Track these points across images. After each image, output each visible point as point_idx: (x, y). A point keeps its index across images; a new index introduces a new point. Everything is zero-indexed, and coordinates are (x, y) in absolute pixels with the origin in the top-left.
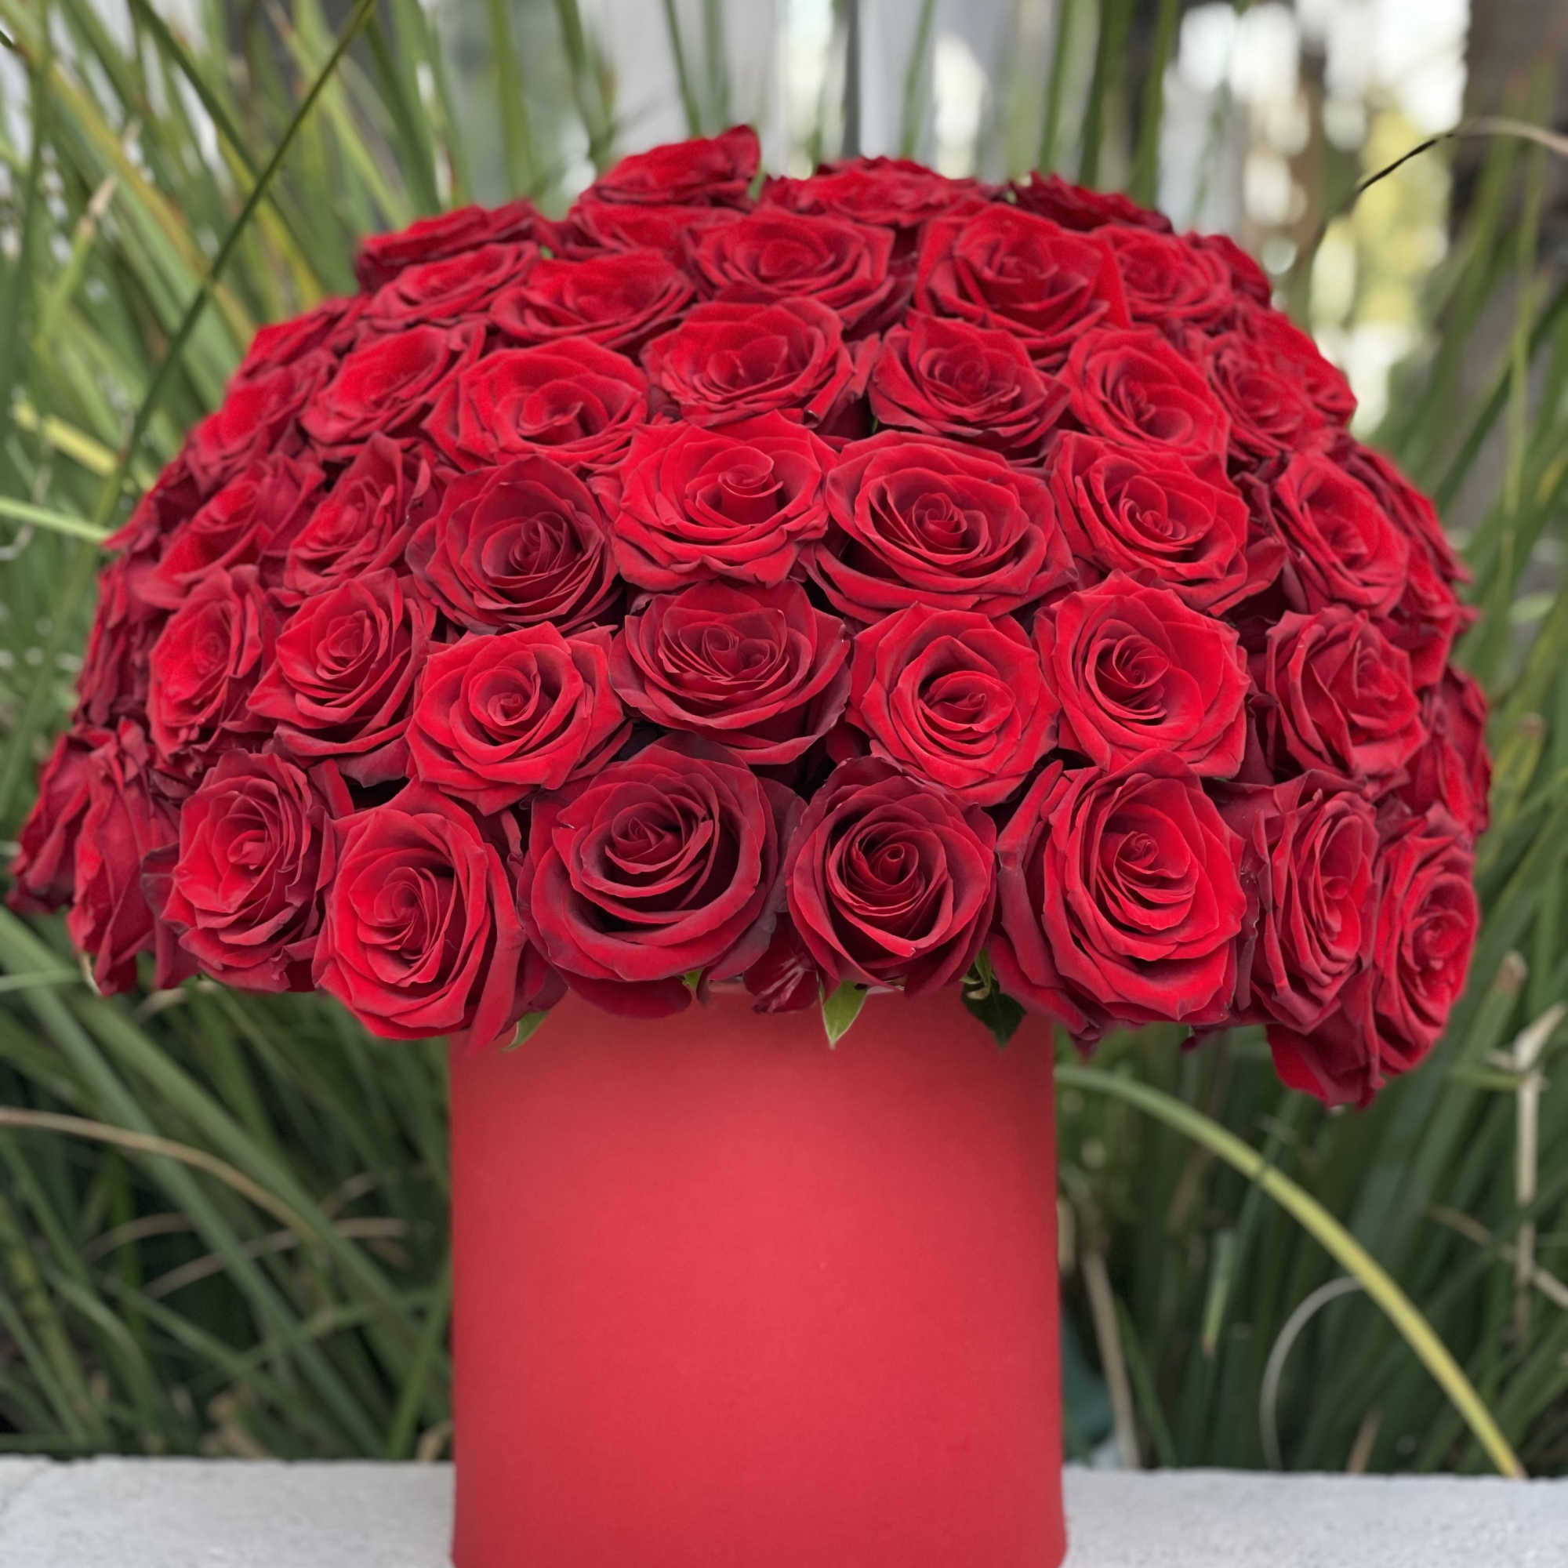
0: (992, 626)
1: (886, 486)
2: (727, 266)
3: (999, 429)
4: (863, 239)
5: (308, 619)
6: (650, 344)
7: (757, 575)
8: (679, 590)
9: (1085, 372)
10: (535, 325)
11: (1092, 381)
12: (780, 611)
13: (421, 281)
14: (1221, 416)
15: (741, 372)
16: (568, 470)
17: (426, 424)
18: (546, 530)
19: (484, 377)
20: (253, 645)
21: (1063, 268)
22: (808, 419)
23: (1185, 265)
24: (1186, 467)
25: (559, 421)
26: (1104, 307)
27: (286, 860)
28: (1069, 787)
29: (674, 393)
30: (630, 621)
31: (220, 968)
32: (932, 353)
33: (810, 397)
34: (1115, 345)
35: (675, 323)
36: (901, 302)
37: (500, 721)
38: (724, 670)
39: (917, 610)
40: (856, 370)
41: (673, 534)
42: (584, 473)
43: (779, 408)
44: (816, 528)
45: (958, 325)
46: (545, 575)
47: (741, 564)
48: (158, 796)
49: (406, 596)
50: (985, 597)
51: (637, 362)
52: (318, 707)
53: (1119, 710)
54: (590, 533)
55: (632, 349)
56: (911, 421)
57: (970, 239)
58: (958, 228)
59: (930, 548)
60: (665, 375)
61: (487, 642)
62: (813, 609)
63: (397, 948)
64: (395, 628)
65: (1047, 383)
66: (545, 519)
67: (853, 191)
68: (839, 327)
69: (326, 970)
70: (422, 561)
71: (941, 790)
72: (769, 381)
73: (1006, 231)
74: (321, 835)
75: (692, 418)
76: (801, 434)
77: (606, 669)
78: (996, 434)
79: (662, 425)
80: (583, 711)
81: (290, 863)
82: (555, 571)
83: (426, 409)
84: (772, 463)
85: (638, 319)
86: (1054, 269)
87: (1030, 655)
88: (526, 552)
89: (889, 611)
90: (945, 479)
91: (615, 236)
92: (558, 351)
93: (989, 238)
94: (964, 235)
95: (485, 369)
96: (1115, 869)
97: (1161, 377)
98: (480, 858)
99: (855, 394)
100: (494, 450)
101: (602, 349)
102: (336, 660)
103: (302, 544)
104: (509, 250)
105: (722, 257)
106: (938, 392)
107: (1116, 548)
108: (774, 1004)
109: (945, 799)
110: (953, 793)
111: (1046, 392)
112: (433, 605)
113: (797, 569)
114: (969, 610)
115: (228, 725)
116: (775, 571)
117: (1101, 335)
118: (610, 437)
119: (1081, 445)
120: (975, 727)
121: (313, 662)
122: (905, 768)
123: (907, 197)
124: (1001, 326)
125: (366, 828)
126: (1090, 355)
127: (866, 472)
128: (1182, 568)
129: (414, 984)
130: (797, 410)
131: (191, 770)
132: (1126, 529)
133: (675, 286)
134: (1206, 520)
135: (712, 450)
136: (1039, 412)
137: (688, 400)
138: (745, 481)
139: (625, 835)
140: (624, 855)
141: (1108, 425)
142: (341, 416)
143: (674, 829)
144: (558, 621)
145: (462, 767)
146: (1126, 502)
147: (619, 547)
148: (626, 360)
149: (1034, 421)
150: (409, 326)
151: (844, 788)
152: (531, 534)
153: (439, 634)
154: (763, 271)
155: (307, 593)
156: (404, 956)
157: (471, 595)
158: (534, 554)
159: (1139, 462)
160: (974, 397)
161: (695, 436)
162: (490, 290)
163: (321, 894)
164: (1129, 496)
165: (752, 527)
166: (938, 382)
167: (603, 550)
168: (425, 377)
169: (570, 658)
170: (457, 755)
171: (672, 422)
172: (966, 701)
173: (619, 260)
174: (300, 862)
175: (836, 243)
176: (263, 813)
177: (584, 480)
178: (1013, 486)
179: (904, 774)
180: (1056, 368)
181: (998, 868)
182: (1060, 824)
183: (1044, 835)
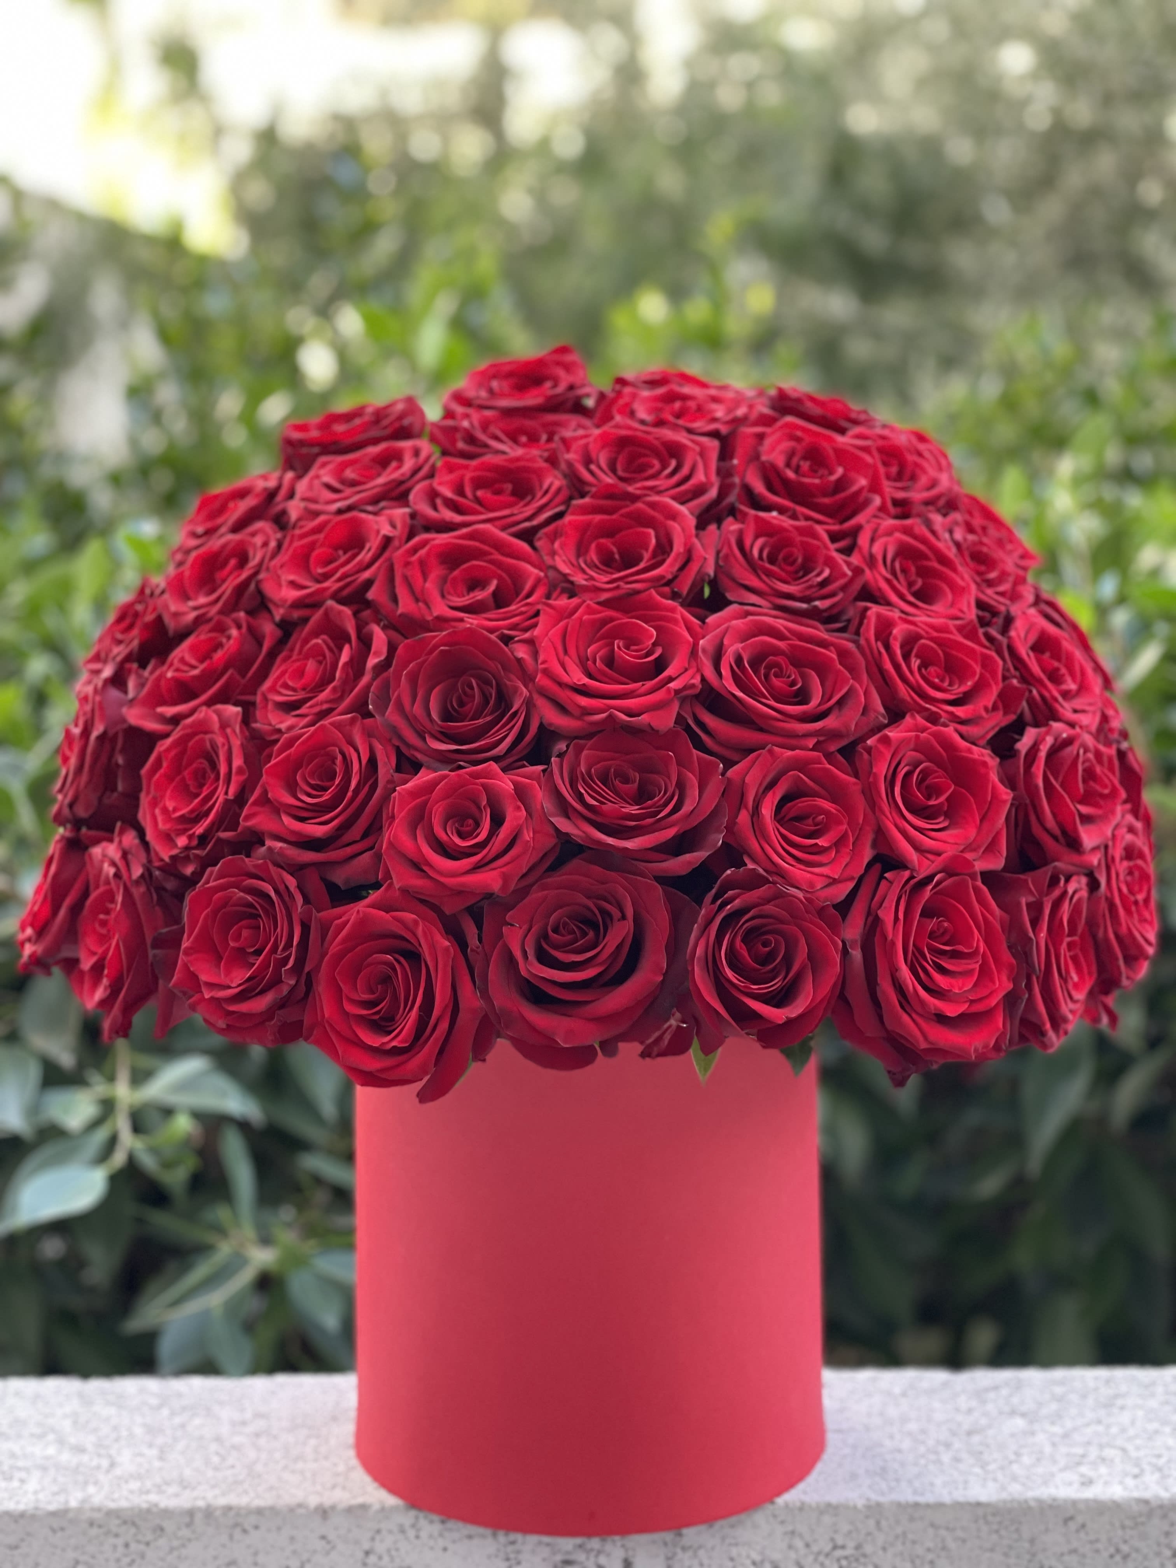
0: (825, 762)
1: (741, 650)
2: (593, 467)
3: (817, 603)
4: (697, 449)
5: (288, 752)
6: (541, 533)
7: (652, 724)
8: (589, 736)
9: (872, 556)
10: (449, 515)
11: (876, 560)
12: (670, 753)
13: (339, 472)
14: (968, 585)
15: (617, 556)
16: (493, 637)
17: (370, 595)
18: (478, 685)
19: (414, 558)
20: (240, 771)
21: (846, 470)
22: (675, 596)
23: (916, 458)
24: (955, 631)
25: (480, 595)
26: (877, 501)
27: (281, 948)
28: (891, 886)
29: (569, 574)
30: (555, 761)
31: (224, 1026)
32: (760, 541)
33: (675, 577)
34: (889, 532)
35: (560, 515)
36: (732, 498)
37: (457, 840)
38: (629, 800)
39: (770, 752)
40: (707, 556)
41: (582, 691)
42: (507, 640)
43: (654, 587)
44: (693, 686)
45: (774, 518)
46: (481, 721)
47: (639, 715)
48: (160, 889)
49: (369, 736)
50: (821, 739)
51: (534, 548)
52: (300, 823)
53: (920, 822)
54: (516, 689)
55: (528, 536)
56: (754, 598)
57: (773, 448)
58: (761, 437)
59: (777, 701)
60: (557, 558)
61: (445, 777)
62: (695, 751)
63: (376, 1017)
64: (364, 762)
65: (848, 564)
66: (478, 678)
67: (677, 405)
68: (692, 521)
69: (315, 1032)
70: (382, 709)
71: (800, 895)
72: (642, 565)
73: (798, 440)
74: (309, 927)
75: (586, 596)
76: (673, 610)
77: (542, 799)
78: (816, 607)
79: (563, 602)
80: (527, 836)
81: (284, 949)
82: (489, 718)
83: (369, 584)
84: (655, 633)
85: (529, 511)
86: (840, 471)
87: (855, 784)
88: (461, 704)
89: (752, 751)
90: (781, 644)
91: (497, 438)
92: (471, 536)
93: (787, 445)
94: (767, 442)
95: (415, 550)
96: (926, 949)
97: (923, 556)
98: (447, 949)
99: (709, 576)
100: (429, 618)
101: (504, 535)
102: (313, 787)
103: (273, 689)
104: (406, 444)
105: (588, 461)
106: (769, 574)
107: (910, 695)
108: (656, 1050)
109: (804, 900)
110: (808, 896)
111: (849, 573)
112: (394, 745)
113: (680, 719)
114: (811, 750)
115: (224, 835)
116: (665, 721)
117: (879, 524)
118: (523, 609)
119: (879, 616)
120: (821, 842)
121: (292, 788)
122: (775, 878)
123: (720, 412)
124: (808, 518)
125: (348, 921)
126: (873, 540)
127: (726, 642)
128: (959, 711)
129: (394, 1047)
130: (666, 589)
131: (189, 870)
132: (917, 682)
133: (557, 483)
134: (974, 673)
135: (605, 622)
136: (843, 588)
137: (580, 580)
138: (633, 648)
139: (556, 930)
140: (556, 947)
141: (894, 598)
142: (293, 584)
143: (595, 926)
144: (496, 759)
145: (431, 878)
146: (915, 662)
147: (540, 702)
148: (525, 546)
149: (840, 595)
150: (340, 512)
151: (730, 893)
152: (467, 689)
153: (398, 769)
154: (620, 473)
155: (283, 730)
156: (383, 1025)
157: (424, 739)
158: (469, 705)
159: (923, 630)
160: (795, 577)
161: (590, 611)
162: (402, 482)
163: (309, 973)
164: (917, 656)
165: (643, 685)
166: (768, 565)
167: (529, 704)
168: (365, 556)
169: (513, 792)
170: (425, 868)
171: (570, 597)
172: (810, 821)
173: (506, 460)
174: (294, 950)
175: (675, 451)
176: (258, 906)
177: (506, 645)
178: (832, 648)
179: (774, 883)
180: (847, 551)
181: (845, 952)
182: (887, 915)
183: (874, 924)
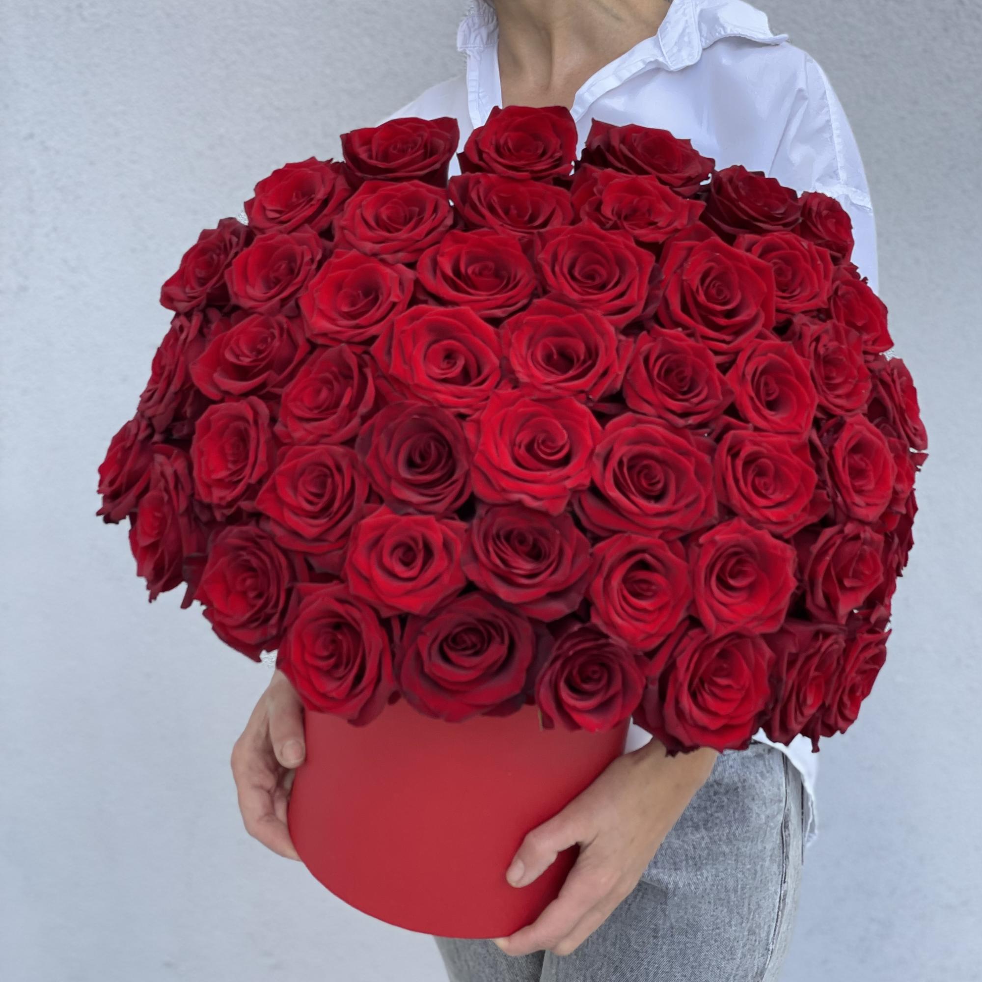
0: (666, 547)
1: (624, 455)
2: (556, 268)
6: (506, 323)
7: (548, 509)
9: (744, 376)
11: (746, 378)
14: (813, 401)
15: (556, 359)
17: (373, 349)
18: (436, 446)
20: (262, 465)
22: (588, 403)
24: (789, 449)
28: (691, 642)
29: (516, 369)
30: (476, 524)
33: (592, 388)
34: (764, 353)
35: (522, 308)
39: (628, 536)
40: (619, 372)
42: (460, 417)
43: (577, 395)
44: (583, 485)
45: (678, 335)
47: (541, 500)
48: (197, 519)
49: (353, 470)
50: (666, 530)
51: (498, 334)
55: (496, 323)
59: (641, 497)
60: (511, 351)
62: (574, 529)
64: (346, 490)
66: (435, 439)
70: (365, 452)
71: (624, 644)
72: (571, 374)
74: (291, 594)
75: (525, 392)
76: (584, 415)
77: (460, 551)
79: (507, 392)
82: (437, 477)
83: (373, 339)
85: (501, 299)
87: (684, 567)
89: (616, 533)
90: (656, 450)
92: (456, 316)
95: (411, 319)
98: (379, 641)
99: (616, 388)
100: (412, 384)
101: (477, 317)
102: (309, 493)
107: (740, 502)
109: (626, 649)
110: (630, 645)
112: (368, 483)
113: (569, 506)
114: (658, 538)
116: (558, 508)
117: (758, 344)
120: (645, 604)
121: (295, 489)
126: (749, 360)
127: (615, 447)
130: (584, 396)
131: (219, 517)
132: (748, 492)
133: (525, 279)
134: (793, 486)
135: (533, 416)
136: (714, 406)
137: (523, 376)
138: (549, 445)
140: (453, 650)
141: (751, 413)
146: (751, 476)
147: (475, 475)
148: (492, 331)
149: (711, 412)
152: (427, 448)
153: (368, 501)
159: (765, 448)
164: (754, 471)
166: (662, 382)
167: (467, 475)
169: (442, 543)
170: (372, 585)
171: (512, 390)
177: (460, 422)
178: (693, 459)
181: (646, 687)
182: (682, 662)
183: (671, 667)
